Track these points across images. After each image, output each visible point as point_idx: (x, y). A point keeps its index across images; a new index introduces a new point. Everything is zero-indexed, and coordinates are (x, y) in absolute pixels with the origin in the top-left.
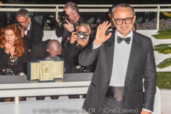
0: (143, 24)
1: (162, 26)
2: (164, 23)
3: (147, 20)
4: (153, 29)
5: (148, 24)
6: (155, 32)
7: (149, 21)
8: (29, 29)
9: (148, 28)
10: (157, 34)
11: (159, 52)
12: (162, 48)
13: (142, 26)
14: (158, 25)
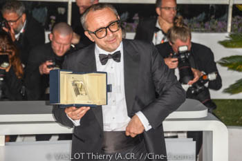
0: (206, 24)
1: (236, 27)
2: (239, 22)
3: (213, 17)
4: (221, 32)
5: (214, 23)
6: (224, 36)
7: (215, 18)
8: (22, 31)
9: (213, 30)
10: (229, 39)
11: (229, 69)
12: (235, 62)
13: (204, 27)
14: (229, 25)
